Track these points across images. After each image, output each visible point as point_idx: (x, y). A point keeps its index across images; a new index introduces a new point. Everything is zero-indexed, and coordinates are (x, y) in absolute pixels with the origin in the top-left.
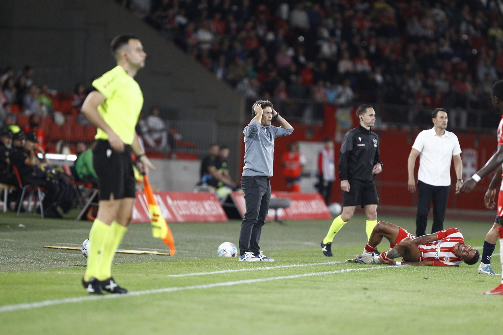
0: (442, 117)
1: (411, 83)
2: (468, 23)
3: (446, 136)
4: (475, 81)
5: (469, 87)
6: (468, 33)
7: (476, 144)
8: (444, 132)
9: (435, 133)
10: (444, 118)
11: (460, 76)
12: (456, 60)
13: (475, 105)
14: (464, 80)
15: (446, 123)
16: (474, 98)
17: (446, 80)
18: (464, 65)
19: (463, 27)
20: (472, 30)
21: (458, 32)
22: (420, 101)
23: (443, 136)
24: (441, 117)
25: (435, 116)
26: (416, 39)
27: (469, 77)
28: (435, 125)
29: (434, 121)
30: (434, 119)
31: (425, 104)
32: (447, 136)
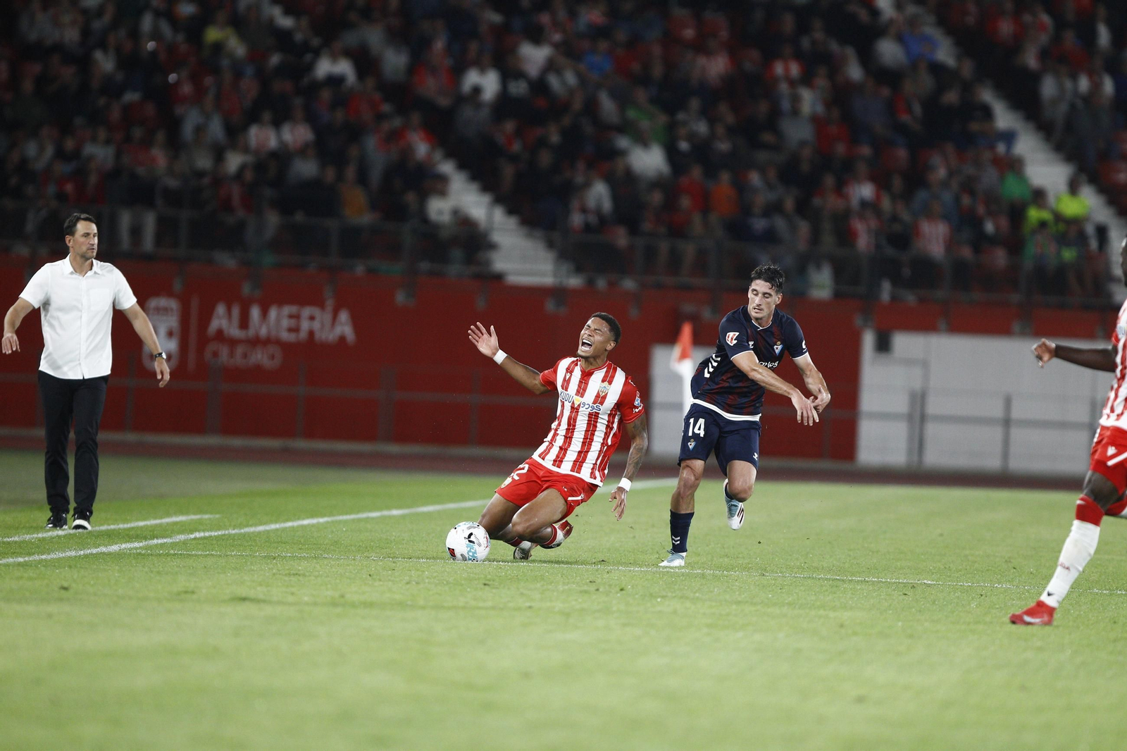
0: (87, 235)
1: (31, 149)
2: (158, 14)
3: (95, 273)
4: (175, 145)
5: (160, 157)
6: (156, 35)
7: (178, 286)
8: (92, 264)
9: (71, 269)
10: (92, 235)
11: (137, 133)
12: (131, 97)
13: (174, 198)
14: (147, 143)
15: (96, 247)
16: (173, 183)
17: (108, 142)
18: (150, 109)
19: (147, 22)
20: (166, 29)
21: (135, 34)
22: (51, 189)
23: (90, 273)
24: (86, 232)
25: (71, 231)
26: (40, 51)
27: (160, 136)
28: (71, 250)
29: (70, 241)
30: (68, 238)
31: (61, 197)
32: (99, 271)
